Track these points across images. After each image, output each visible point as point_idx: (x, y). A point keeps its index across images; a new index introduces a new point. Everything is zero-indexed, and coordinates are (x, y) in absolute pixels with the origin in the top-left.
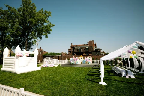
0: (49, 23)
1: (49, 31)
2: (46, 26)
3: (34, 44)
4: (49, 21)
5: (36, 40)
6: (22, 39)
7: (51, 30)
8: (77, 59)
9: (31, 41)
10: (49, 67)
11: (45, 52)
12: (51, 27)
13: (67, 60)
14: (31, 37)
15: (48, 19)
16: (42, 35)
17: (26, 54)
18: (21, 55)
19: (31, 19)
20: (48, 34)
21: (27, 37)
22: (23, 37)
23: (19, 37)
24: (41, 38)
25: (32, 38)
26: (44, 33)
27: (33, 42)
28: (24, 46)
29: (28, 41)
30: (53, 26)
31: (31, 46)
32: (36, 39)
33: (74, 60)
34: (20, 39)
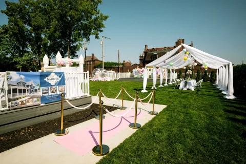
0: (99, 15)
1: (100, 27)
2: (96, 20)
3: (79, 48)
4: (99, 11)
5: (82, 43)
6: (63, 42)
7: (103, 26)
8: (142, 71)
9: (75, 44)
10: (100, 81)
11: (98, 61)
12: (104, 21)
13: (130, 73)
14: (74, 39)
15: (96, 8)
16: (90, 34)
17: (68, 63)
18: (62, 63)
19: (72, 13)
20: (99, 32)
21: (69, 39)
22: (64, 39)
23: (59, 39)
24: (88, 40)
25: (76, 40)
26: (92, 31)
27: (77, 45)
28: (66, 53)
29: (71, 45)
30: (106, 18)
31: (76, 52)
32: (82, 41)
33: (138, 72)
34: (60, 42)
